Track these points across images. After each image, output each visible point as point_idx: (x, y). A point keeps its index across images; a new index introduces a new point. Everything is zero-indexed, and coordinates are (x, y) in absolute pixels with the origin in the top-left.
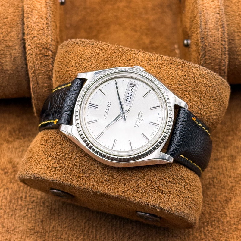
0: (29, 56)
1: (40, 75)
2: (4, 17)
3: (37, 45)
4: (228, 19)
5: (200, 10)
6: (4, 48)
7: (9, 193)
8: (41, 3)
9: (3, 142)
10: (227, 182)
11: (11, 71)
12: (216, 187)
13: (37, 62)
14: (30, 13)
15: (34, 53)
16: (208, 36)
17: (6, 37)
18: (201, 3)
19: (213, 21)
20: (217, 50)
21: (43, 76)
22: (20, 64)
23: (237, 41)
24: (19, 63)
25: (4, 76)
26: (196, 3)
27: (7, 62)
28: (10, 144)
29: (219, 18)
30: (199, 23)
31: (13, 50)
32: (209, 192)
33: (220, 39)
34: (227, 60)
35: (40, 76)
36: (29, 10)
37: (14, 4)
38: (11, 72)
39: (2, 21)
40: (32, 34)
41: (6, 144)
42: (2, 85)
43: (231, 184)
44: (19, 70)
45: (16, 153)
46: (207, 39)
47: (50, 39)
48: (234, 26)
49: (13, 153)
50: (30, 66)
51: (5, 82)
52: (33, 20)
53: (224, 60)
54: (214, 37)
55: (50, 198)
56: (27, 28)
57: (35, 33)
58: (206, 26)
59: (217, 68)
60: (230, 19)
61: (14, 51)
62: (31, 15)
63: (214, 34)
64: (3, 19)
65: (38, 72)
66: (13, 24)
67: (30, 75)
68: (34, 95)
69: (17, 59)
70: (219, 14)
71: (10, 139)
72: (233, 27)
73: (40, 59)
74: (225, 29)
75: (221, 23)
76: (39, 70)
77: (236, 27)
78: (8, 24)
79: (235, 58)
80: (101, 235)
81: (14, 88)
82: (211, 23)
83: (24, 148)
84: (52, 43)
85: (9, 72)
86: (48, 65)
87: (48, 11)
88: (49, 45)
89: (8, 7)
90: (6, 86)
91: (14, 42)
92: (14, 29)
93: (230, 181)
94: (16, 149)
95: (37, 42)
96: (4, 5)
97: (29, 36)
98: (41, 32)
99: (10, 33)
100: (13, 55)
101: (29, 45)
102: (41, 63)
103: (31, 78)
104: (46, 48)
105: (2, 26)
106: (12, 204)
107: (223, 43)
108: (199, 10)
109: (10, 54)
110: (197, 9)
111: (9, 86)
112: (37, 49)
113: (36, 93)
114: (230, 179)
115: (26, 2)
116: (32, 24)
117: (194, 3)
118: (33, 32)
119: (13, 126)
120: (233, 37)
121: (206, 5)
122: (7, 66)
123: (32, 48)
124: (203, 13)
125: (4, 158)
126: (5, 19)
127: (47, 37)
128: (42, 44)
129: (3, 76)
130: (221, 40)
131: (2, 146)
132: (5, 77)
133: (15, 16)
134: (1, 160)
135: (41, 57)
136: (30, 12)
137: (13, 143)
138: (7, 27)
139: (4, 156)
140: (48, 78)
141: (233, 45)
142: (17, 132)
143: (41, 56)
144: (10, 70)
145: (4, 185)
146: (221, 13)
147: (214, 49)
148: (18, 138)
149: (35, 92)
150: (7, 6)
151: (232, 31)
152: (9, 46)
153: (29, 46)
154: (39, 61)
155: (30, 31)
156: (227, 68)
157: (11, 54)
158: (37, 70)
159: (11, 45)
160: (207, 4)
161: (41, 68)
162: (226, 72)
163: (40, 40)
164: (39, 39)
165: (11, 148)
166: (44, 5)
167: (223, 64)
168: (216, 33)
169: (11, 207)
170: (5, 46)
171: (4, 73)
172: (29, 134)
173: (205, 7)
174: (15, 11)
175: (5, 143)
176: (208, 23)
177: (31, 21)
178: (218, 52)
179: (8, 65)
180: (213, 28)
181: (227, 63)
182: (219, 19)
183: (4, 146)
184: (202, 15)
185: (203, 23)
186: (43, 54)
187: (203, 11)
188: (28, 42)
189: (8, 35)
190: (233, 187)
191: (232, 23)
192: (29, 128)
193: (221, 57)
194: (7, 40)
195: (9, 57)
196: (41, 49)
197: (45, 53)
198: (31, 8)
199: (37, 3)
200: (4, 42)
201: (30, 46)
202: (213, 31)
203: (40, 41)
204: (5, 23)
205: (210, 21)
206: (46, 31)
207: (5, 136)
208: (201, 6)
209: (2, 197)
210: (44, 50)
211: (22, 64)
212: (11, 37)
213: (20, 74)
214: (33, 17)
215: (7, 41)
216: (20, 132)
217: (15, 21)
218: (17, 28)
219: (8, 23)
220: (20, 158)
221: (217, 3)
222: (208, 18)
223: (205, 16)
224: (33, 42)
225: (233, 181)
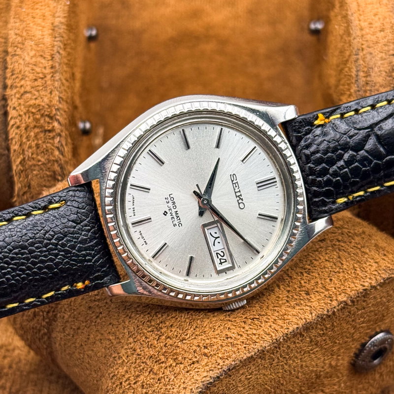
0: (14, 131)
1: (34, 170)
3: (30, 109)
5: (356, 48)
8: (44, 27)
13: (28, 143)
14: (19, 45)
15: (23, 125)
18: (358, 34)
19: (382, 69)
21: (41, 171)
26: (349, 34)
30: (354, 72)
35: (35, 172)
40: (21, 86)
47: (57, 98)
50: (15, 151)
52: (24, 59)
56: (12, 75)
57: (28, 84)
58: (369, 79)
62: (21, 49)
65: (30, 163)
67: (15, 167)
73: (36, 136)
76: (33, 159)
82: (379, 74)
84: (60, 106)
86: (50, 151)
87: (56, 43)
88: (54, 110)
95: (31, 104)
97: (15, 91)
98: (40, 84)
101: (14, 108)
102: (38, 146)
103: (16, 174)
108: (353, 48)
110: (350, 45)
112: (29, 117)
115: (14, 25)
116: (21, 67)
117: (344, 34)
118: (23, 82)
121: (368, 37)
123: (20, 115)
124: (361, 54)
127: (51, 93)
128: (41, 108)
135: (38, 133)
136: (19, 43)
140: (51, 176)
143: (37, 130)
153: (14, 112)
154: (34, 141)
155: (17, 80)
158: (28, 159)
160: (369, 35)
161: (37, 155)
163: (36, 99)
164: (35, 97)
166: (47, 32)
173: (367, 41)
176: (371, 73)
177: (21, 61)
180: (381, 83)
184: (359, 57)
185: (361, 74)
186: (42, 127)
187: (363, 49)
188: (13, 101)
196: (38, 116)
197: (46, 125)
198: (22, 36)
199: (35, 27)
201: (17, 110)
203: (37, 102)
205: (376, 69)
206: (49, 82)
208: (358, 39)
210: (45, 119)
214: (25, 54)
221: (390, 35)
222: (371, 64)
223: (367, 60)
224: (22, 103)
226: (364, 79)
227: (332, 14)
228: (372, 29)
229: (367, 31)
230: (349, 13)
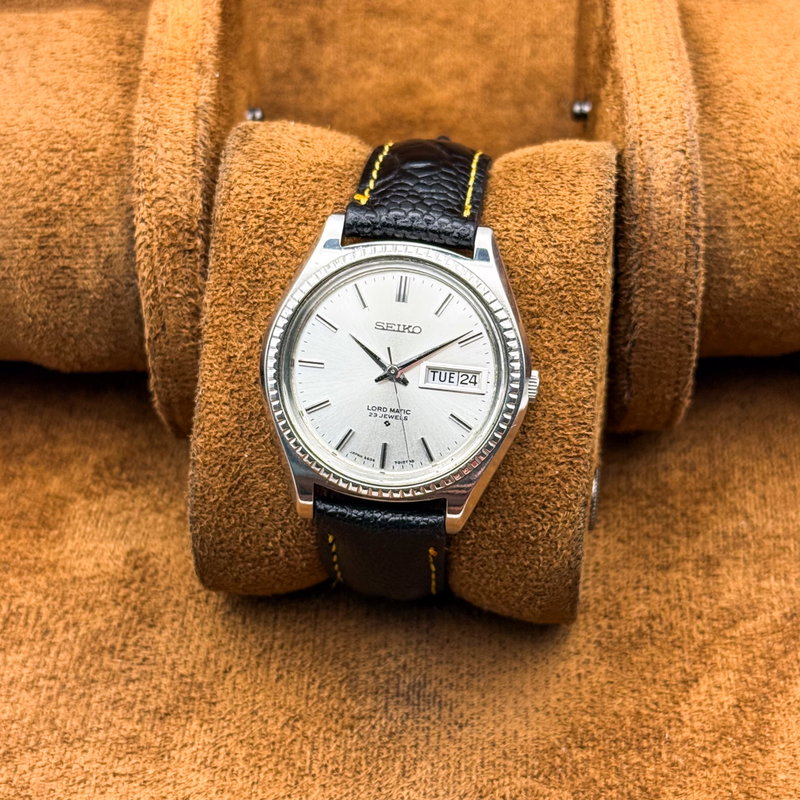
0: (142, 252)
1: (170, 305)
2: (87, 147)
3: (164, 221)
4: (709, 170)
5: (632, 141)
6: (82, 229)
7: (80, 634)
8: (183, 109)
9: (75, 495)
10: (691, 631)
11: (98, 293)
12: (658, 643)
13: (162, 268)
14: (149, 134)
15: (155, 243)
16: (651, 213)
17: (88, 200)
18: (634, 122)
19: (665, 170)
20: (674, 251)
21: (179, 307)
22: (123, 276)
23: (731, 231)
24: (119, 272)
25: (78, 308)
26: (623, 122)
27: (90, 268)
28: (95, 500)
29: (684, 162)
31: (105, 236)
32: (637, 655)
33: (685, 221)
34: (702, 280)
35: (170, 308)
36: (146, 127)
37: (118, 114)
38: (98, 297)
39: (80, 157)
40: (153, 190)
41: (83, 502)
42: (72, 331)
43: (701, 637)
44: (119, 291)
45: (107, 526)
46: (648, 219)
47: (201, 206)
48: (724, 192)
49: (100, 524)
50: (143, 279)
51: (81, 324)
52: (155, 153)
53: (693, 281)
54: (667, 216)
55: (191, 653)
57: (161, 187)
58: (647, 183)
59: (672, 303)
60: (715, 172)
61: (107, 239)
62: (152, 139)
63: (667, 206)
64: (84, 151)
65: (165, 296)
66: (108, 166)
67: (145, 304)
68: (153, 359)
69: (115, 260)
70: (684, 152)
71: (95, 489)
72: (722, 194)
73: (172, 258)
74: (700, 195)
75: (688, 178)
76: (168, 289)
77: (730, 194)
78: (95, 165)
79: (724, 279)
80: (324, 763)
81: (103, 341)
82: (662, 176)
83: (132, 514)
85: (92, 296)
86: (191, 278)
87: (199, 131)
88: (196, 222)
89: (99, 120)
90: (81, 336)
91: (108, 215)
92: (110, 179)
93: (698, 627)
94: (110, 514)
95: (166, 214)
96: (88, 116)
97: (144, 197)
98: (178, 187)
99: (98, 189)
100: (103, 249)
101: (143, 220)
102: (174, 271)
103: (146, 311)
104: (189, 231)
105: (79, 170)
106: (83, 667)
107: (693, 232)
108: (628, 141)
109: (97, 247)
110: (624, 136)
111: (91, 336)
112: (162, 233)
113: (160, 354)
114: (699, 623)
115: (142, 106)
116: (153, 164)
117: (617, 121)
118: (154, 185)
119: (106, 453)
120: (720, 220)
121: (649, 126)
122: (86, 278)
123: (150, 230)
124: (638, 149)
125: (73, 539)
126: (88, 151)
127: (192, 199)
128: (179, 219)
129: (75, 307)
130: (687, 225)
131: (72, 507)
132: (81, 310)
133: (117, 145)
134: (66, 545)
135: (174, 254)
136: (149, 131)
137: (102, 499)
138: (92, 174)
139: (74, 532)
141: (721, 244)
142: (117, 470)
143: (173, 250)
144: (96, 290)
145: (66, 612)
146: (688, 150)
147: (666, 248)
148: (116, 487)
149: (158, 351)
150: (96, 119)
151: (719, 205)
152: (96, 225)
153: (143, 224)
154: (169, 264)
155: (147, 182)
156: (700, 302)
157: (101, 246)
158: (162, 291)
159: (99, 223)
160: (650, 124)
161: (174, 284)
162: (698, 316)
163: (172, 207)
164: (170, 205)
165: (96, 512)
166: (189, 115)
167: (691, 291)
168: (673, 203)
169: (81, 673)
170: (83, 224)
171: (79, 297)
172: (148, 477)
173: (647, 131)
174: (116, 131)
175: (79, 499)
176: (651, 176)
177: (152, 156)
178: (676, 256)
179: (90, 277)
180: (665, 190)
181: (701, 288)
182: (684, 166)
183: (77, 507)
184: (636, 152)
185: (638, 176)
186: (179, 245)
187: (641, 143)
188: (141, 211)
189: (93, 194)
190: (705, 644)
191: (720, 183)
192: (149, 461)
193: (686, 271)
194: (90, 209)
195: (92, 254)
196: (175, 231)
197: (186, 242)
198: (152, 122)
199: (171, 109)
200: (83, 213)
201: (146, 223)
202: (665, 199)
203: (173, 211)
204: (87, 164)
205: (658, 171)
206: (190, 185)
207: (83, 479)
208: (634, 129)
209: (60, 646)
210: (184, 235)
211: (129, 276)
212: (101, 199)
213: (123, 303)
214: (158, 146)
215: (90, 212)
216: (123, 469)
217: (116, 158)
218: (120, 178)
219: (97, 162)
220: (117, 539)
221: (680, 124)
222: (652, 164)
223: (646, 157)
224: (153, 213)
225: (708, 629)
226: (641, 183)
227: (603, 92)
228: (655, 115)
229: (649, 117)
230: (625, 92)
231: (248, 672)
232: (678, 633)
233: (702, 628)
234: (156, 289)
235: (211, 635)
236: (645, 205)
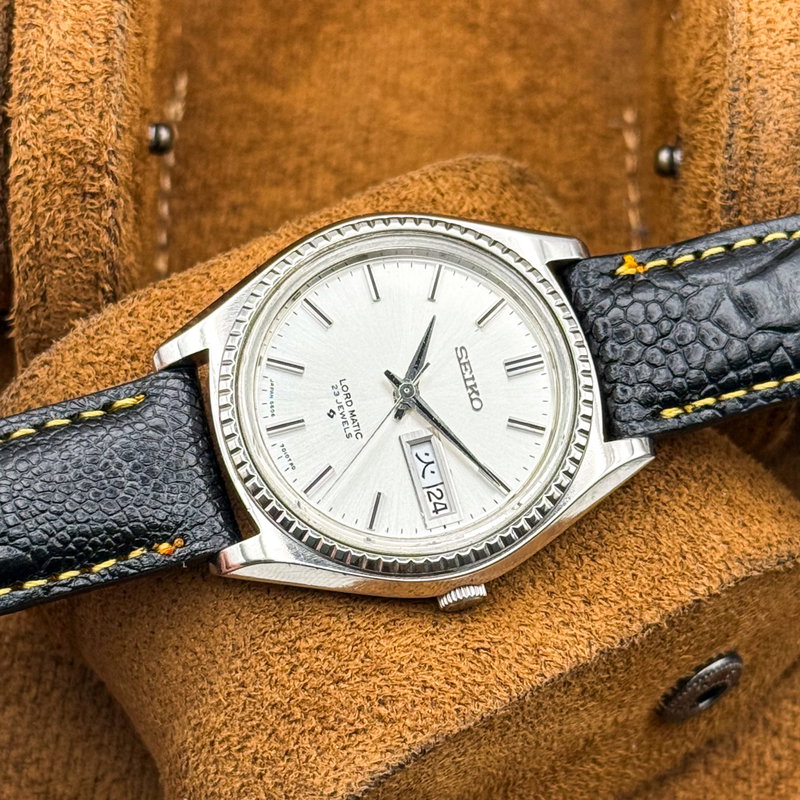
0: (20, 188)
1: (57, 268)
3: (57, 146)
5: (735, 75)
10: (761, 755)
12: (716, 772)
13: (48, 215)
15: (41, 179)
16: (756, 190)
18: (742, 43)
19: (782, 126)
21: (70, 271)
30: (727, 127)
32: (685, 789)
35: (56, 272)
40: (41, 97)
43: (776, 765)
46: (750, 199)
47: (114, 129)
52: (48, 37)
54: (779, 197)
55: (47, 746)
56: (23, 70)
57: (54, 93)
58: (754, 144)
62: (43, 12)
63: (781, 182)
65: (49, 254)
67: (17, 263)
73: (64, 203)
76: (56, 246)
82: (775, 135)
84: (119, 145)
86: (92, 233)
88: (105, 153)
93: (773, 749)
95: (60, 136)
97: (27, 106)
98: (80, 95)
101: (24, 142)
102: (67, 223)
103: (19, 272)
104: (93, 164)
108: (731, 74)
110: (725, 65)
112: (53, 164)
113: (34, 331)
114: (775, 742)
116: (43, 54)
118: (44, 89)
121: (763, 53)
123: (35, 158)
127: (101, 116)
128: (79, 146)
135: (69, 196)
140: (90, 282)
143: (67, 191)
149: (31, 327)
153: (24, 148)
154: (59, 211)
155: (33, 83)
158: (46, 247)
160: (766, 49)
161: (65, 239)
163: (69, 127)
164: (67, 122)
168: (789, 178)
173: (759, 61)
176: (760, 134)
177: (44, 43)
180: (778, 157)
184: (741, 95)
185: (739, 132)
186: (77, 185)
188: (23, 128)
190: (780, 777)
196: (72, 164)
197: (88, 181)
201: (29, 147)
202: (778, 171)
203: (72, 134)
206: (99, 93)
210: (85, 171)
214: (52, 25)
223: (754, 103)
224: (41, 132)
225: (786, 753)
231: (129, 782)
232: (744, 756)
233: (780, 752)
234: (38, 243)
235: (75, 718)
236: (748, 177)
